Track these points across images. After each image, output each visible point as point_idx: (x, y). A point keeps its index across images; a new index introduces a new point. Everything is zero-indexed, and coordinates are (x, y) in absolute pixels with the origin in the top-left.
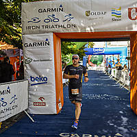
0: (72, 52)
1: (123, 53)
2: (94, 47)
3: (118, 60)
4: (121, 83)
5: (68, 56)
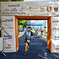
0: (22, 24)
1: (43, 25)
2: (31, 22)
3: (41, 28)
4: (43, 38)
5: (20, 26)
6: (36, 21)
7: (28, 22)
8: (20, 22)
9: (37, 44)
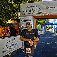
5: (38, 25)
6: (55, 20)
7: (46, 21)
8: (39, 22)
9: (55, 43)
